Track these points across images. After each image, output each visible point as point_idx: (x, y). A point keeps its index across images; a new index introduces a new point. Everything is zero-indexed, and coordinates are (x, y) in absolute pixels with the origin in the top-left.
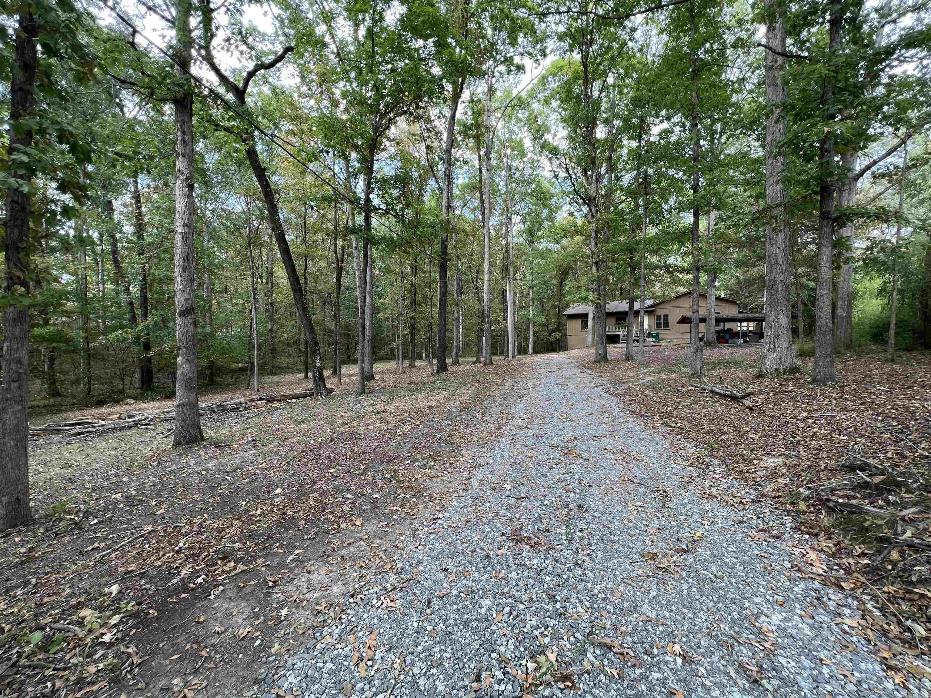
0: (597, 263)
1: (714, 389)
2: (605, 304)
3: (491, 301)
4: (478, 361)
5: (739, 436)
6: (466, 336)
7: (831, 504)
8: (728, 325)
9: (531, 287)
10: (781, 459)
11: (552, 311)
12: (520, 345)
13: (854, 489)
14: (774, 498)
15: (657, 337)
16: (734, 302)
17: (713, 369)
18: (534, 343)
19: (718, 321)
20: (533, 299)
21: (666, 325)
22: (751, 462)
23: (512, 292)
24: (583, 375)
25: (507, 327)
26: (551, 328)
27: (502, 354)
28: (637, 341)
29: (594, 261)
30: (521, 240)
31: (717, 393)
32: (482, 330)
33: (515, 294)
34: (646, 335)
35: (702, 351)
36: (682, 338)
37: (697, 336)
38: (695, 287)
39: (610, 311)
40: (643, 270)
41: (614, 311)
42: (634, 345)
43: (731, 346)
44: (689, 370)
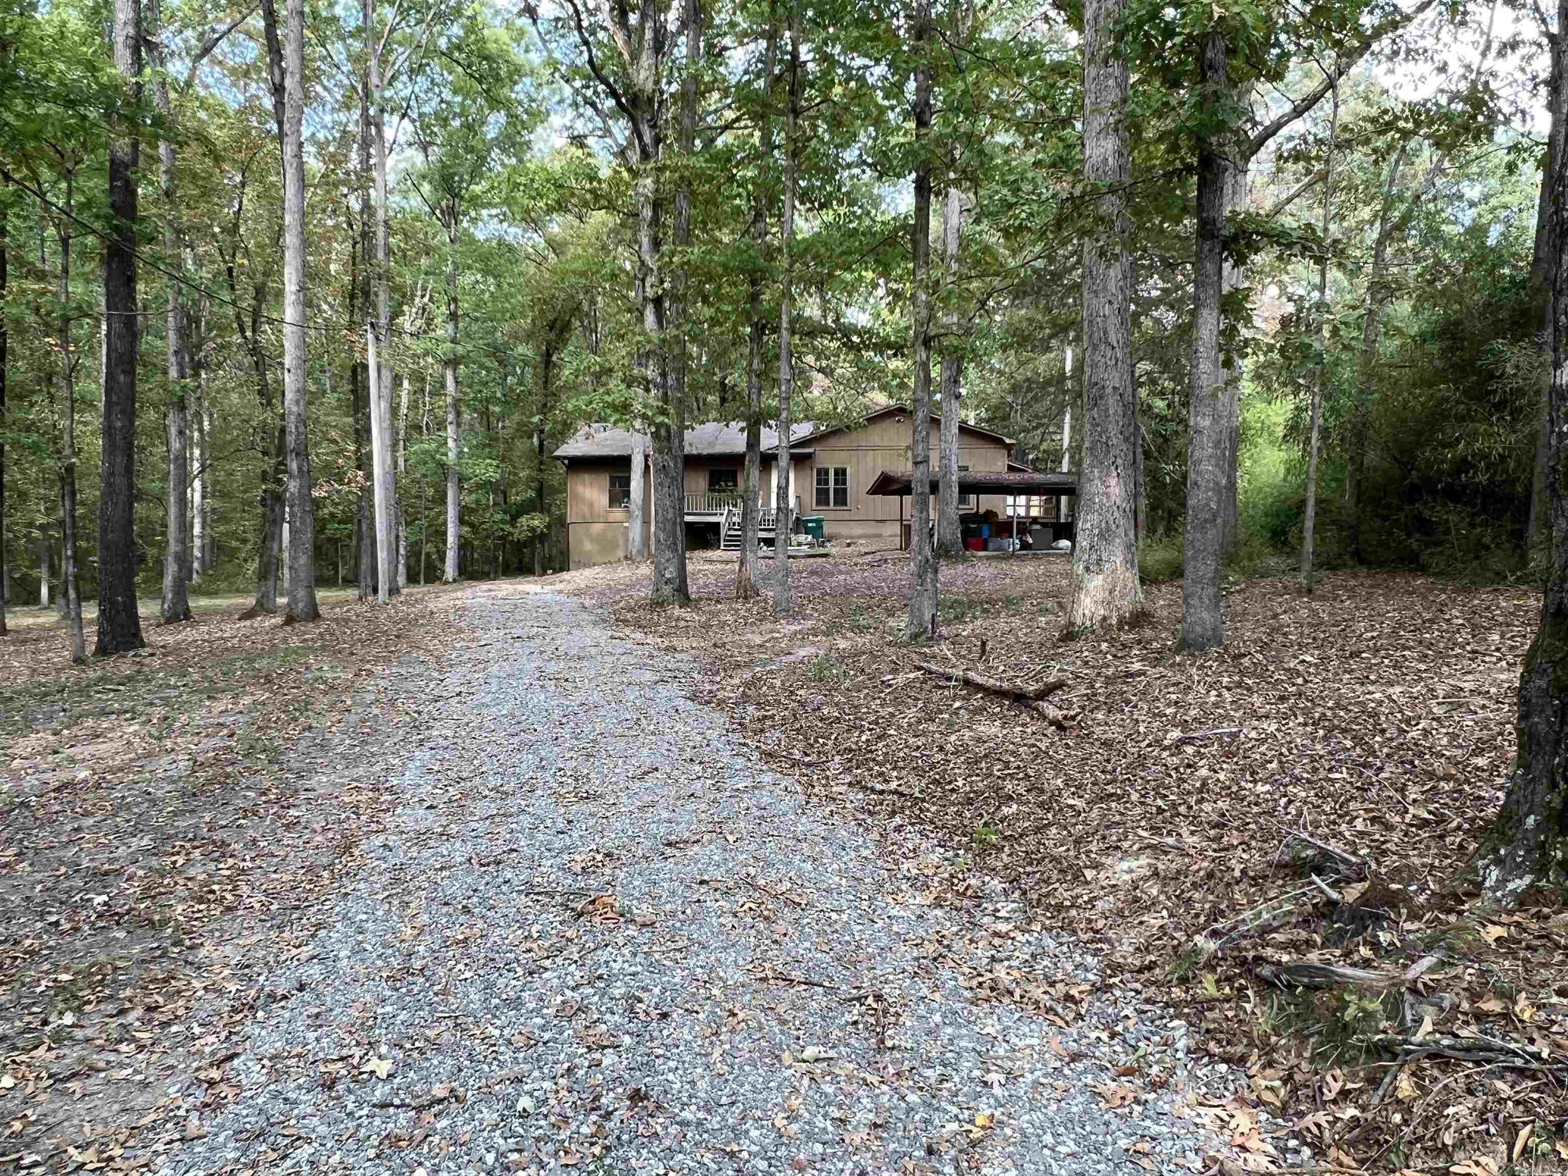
0: (658, 302)
1: (971, 675)
2: (682, 428)
3: (309, 398)
4: (263, 608)
5: (1041, 805)
6: (212, 518)
7: (1266, 971)
8: (987, 502)
9: (453, 362)
10: (1144, 860)
11: (521, 445)
12: (414, 552)
13: (1305, 923)
14: (1140, 971)
15: (816, 530)
16: (997, 442)
17: (959, 618)
18: (464, 546)
19: (968, 488)
20: (457, 403)
21: (841, 498)
22: (1078, 876)
23: (386, 375)
24: (619, 647)
25: (370, 491)
26: (515, 498)
27: (351, 582)
28: (769, 542)
29: (650, 293)
30: (415, 202)
31: (979, 687)
32: (278, 499)
33: (397, 380)
34: (790, 525)
35: (936, 571)
36: (879, 536)
37: (926, 530)
38: (920, 394)
39: (694, 452)
40: (784, 333)
41: (705, 452)
42: (760, 554)
43: (993, 557)
44: (903, 625)
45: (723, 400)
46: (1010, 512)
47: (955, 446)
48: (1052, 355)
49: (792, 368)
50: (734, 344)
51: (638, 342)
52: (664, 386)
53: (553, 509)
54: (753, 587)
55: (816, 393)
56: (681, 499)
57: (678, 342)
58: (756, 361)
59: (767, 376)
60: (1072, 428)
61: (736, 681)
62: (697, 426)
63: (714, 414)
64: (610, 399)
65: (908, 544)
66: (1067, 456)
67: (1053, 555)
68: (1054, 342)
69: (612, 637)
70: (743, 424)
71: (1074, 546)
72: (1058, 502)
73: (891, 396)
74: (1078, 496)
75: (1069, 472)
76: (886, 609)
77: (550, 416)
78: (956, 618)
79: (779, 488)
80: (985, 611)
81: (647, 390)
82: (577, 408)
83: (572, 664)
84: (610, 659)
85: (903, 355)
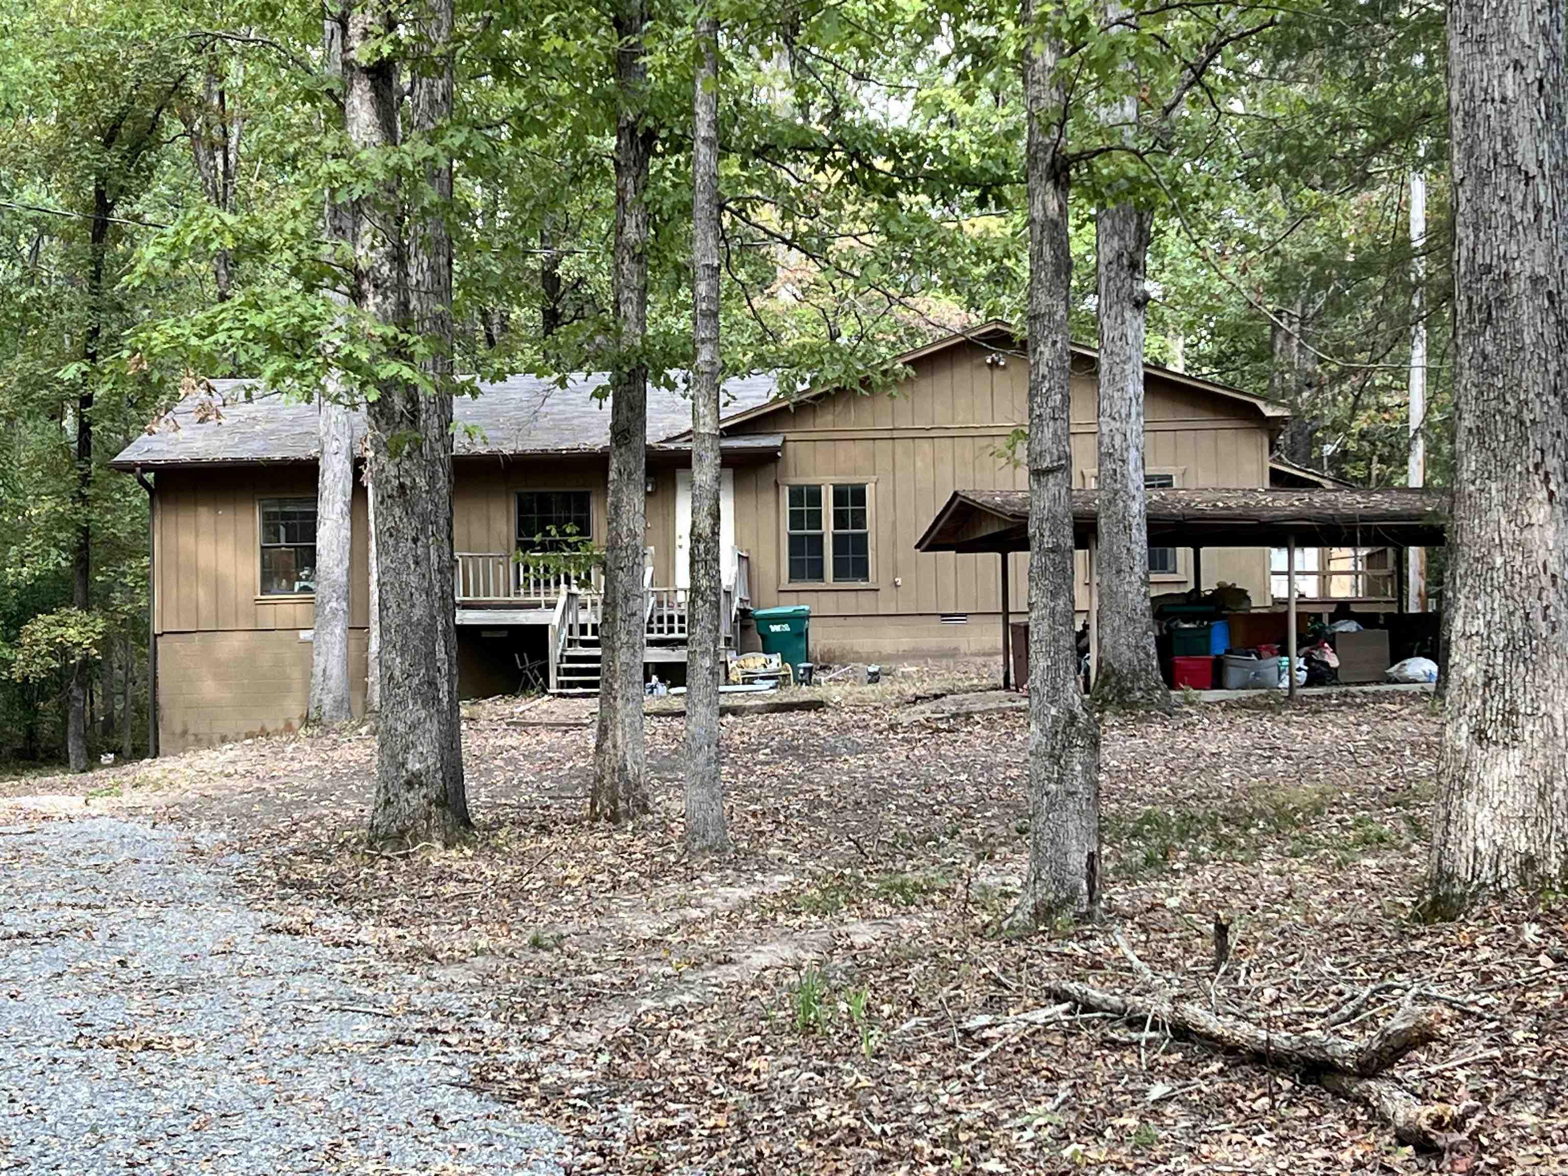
2: (448, 391)
8: (1221, 565)
15: (791, 642)
16: (1243, 413)
17: (1158, 863)
21: (853, 559)
28: (673, 674)
34: (725, 630)
35: (1095, 745)
36: (953, 654)
37: (1068, 641)
38: (1043, 300)
39: (483, 450)
40: (703, 152)
41: (508, 449)
42: (651, 703)
43: (1242, 705)
44: (1015, 881)
45: (552, 319)
46: (1279, 588)
47: (1136, 425)
48: (1376, 195)
49: (723, 237)
50: (576, 179)
51: (332, 177)
52: (401, 285)
53: (117, 596)
54: (632, 787)
55: (785, 296)
56: (448, 569)
57: (433, 176)
58: (631, 223)
59: (662, 259)
60: (1431, 374)
61: (590, 1037)
62: (485, 386)
63: (528, 354)
64: (259, 320)
65: (1023, 671)
66: (1419, 448)
67: (1390, 697)
68: (1378, 164)
69: (270, 929)
70: (603, 378)
71: (1444, 670)
72: (1401, 562)
73: (972, 304)
74: (1453, 548)
75: (1426, 488)
76: (974, 843)
77: (106, 362)
78: (1149, 861)
79: (696, 538)
80: (1221, 843)
81: (357, 296)
82: (177, 345)
83: (164, 1003)
84: (261, 987)
85: (1001, 201)
